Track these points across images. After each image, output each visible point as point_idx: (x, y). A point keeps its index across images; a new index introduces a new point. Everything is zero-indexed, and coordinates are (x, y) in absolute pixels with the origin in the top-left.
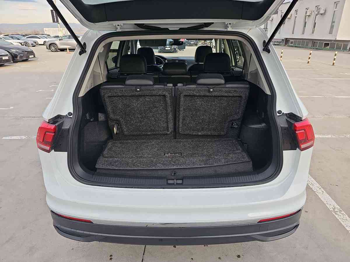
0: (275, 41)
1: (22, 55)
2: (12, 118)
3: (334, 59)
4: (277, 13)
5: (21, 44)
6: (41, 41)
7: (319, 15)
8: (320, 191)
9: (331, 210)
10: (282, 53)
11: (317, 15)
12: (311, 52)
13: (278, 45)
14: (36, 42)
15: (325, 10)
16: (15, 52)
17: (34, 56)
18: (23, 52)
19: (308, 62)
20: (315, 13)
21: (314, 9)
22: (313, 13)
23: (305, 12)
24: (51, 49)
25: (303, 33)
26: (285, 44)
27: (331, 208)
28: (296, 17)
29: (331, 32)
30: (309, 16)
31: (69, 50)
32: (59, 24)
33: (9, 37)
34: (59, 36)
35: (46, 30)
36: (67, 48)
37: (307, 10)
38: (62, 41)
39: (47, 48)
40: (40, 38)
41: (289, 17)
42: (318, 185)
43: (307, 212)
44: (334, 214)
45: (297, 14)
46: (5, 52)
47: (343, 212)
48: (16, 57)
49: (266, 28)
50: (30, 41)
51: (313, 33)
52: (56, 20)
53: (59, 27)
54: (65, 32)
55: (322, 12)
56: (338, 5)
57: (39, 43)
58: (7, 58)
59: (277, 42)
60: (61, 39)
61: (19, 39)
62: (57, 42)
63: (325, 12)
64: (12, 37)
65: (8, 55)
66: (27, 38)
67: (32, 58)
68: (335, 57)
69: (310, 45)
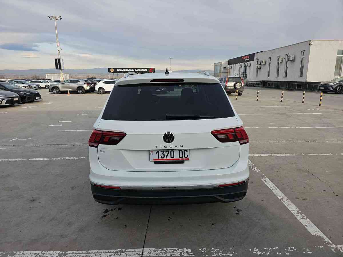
0: (254, 83)
1: (30, 97)
2: (32, 146)
3: (303, 98)
4: (254, 60)
5: (25, 88)
6: (43, 85)
7: (289, 61)
8: (275, 189)
9: (280, 199)
10: (258, 93)
11: (287, 61)
12: (283, 92)
13: (257, 86)
14: (38, 86)
15: (294, 58)
16: (24, 94)
17: (40, 98)
18: (31, 95)
19: (282, 101)
20: (286, 60)
21: (284, 56)
22: (284, 60)
23: (277, 59)
24: (54, 92)
25: (278, 76)
26: (263, 86)
27: (280, 198)
28: (270, 63)
29: (301, 75)
30: (281, 62)
31: (70, 92)
32: (61, 71)
33: (15, 81)
34: (61, 80)
35: (47, 76)
36: (68, 91)
37: (278, 58)
38: (64, 85)
39: (50, 91)
40: (42, 83)
41: (264, 63)
42: (274, 185)
43: (263, 200)
44: (282, 201)
45: (270, 61)
46: (15, 95)
47: (288, 200)
48: (25, 99)
49: (245, 73)
50: (34, 85)
51: (286, 76)
52: (58, 67)
53: (61, 73)
54: (65, 77)
55: (291, 59)
56: (304, 53)
57: (41, 87)
58: (17, 99)
59: (256, 83)
60: (63, 83)
61: (23, 83)
62: (60, 86)
63: (294, 59)
64: (17, 82)
65: (18, 97)
66: (30, 82)
67: (39, 99)
68: (304, 96)
69: (285, 87)
